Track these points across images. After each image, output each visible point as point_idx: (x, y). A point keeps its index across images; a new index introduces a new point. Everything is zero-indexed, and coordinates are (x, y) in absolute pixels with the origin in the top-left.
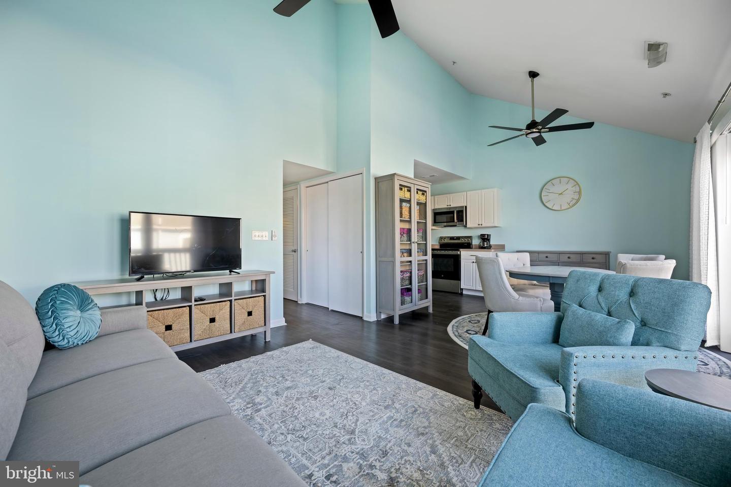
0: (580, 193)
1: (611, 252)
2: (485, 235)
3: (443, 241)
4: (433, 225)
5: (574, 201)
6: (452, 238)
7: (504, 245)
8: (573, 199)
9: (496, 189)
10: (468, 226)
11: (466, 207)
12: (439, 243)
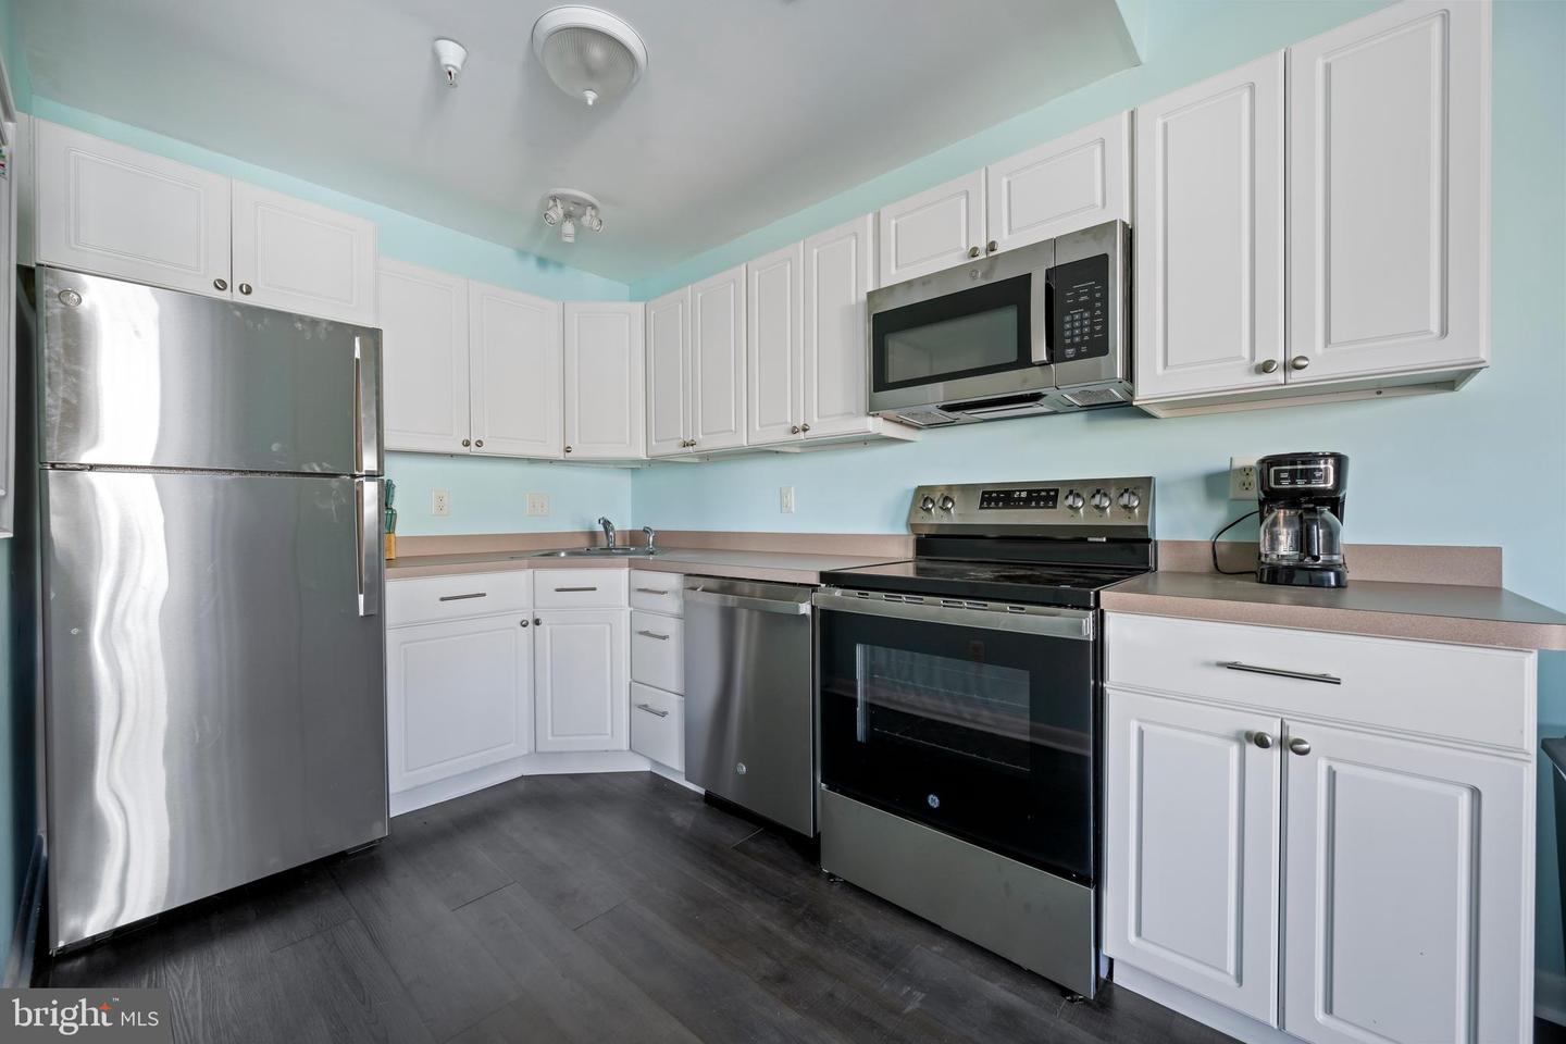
3: (936, 518)
4: (873, 409)
6: (996, 497)
10: (1144, 393)
12: (912, 526)
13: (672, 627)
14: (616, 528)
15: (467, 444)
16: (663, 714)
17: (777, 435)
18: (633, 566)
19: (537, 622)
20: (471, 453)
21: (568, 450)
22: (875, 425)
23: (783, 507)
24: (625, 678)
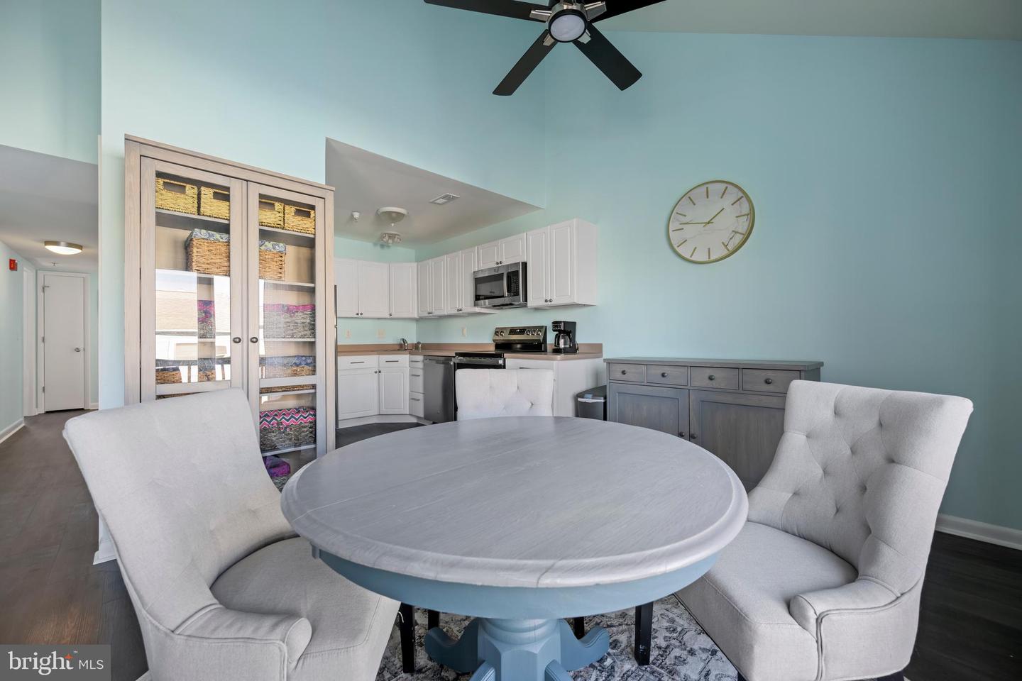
0: (752, 215)
1: (822, 364)
2: (560, 322)
3: (499, 338)
4: (476, 305)
5: (738, 238)
6: (513, 331)
7: (600, 345)
8: (736, 232)
9: (575, 220)
10: (529, 305)
11: (525, 265)
12: (494, 341)
13: (421, 372)
14: (408, 343)
15: (358, 314)
16: (418, 400)
17: (454, 312)
18: (410, 353)
19: (380, 372)
20: (359, 316)
21: (391, 315)
22: (477, 310)
23: (463, 335)
24: (408, 391)
